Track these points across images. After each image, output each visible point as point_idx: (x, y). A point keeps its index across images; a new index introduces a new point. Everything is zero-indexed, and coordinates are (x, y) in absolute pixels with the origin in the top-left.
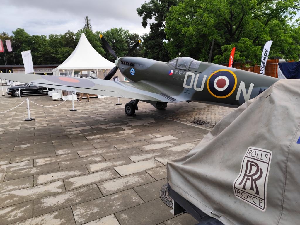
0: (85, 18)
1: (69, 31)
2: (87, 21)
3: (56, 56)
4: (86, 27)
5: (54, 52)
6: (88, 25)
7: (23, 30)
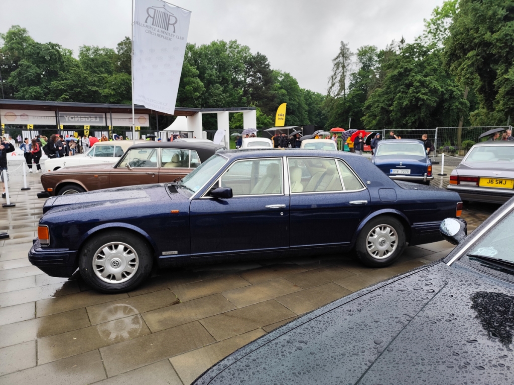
1: (128, 39)
3: (100, 91)
5: (94, 81)
7: (24, 31)
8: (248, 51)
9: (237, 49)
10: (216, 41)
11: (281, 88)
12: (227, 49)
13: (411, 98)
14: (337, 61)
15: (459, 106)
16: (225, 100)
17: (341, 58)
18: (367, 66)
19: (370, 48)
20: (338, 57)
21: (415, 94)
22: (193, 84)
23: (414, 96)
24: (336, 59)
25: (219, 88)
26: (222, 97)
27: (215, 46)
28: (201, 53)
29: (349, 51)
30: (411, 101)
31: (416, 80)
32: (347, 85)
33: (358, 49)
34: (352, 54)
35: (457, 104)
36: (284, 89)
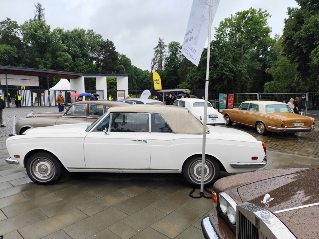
0: (37, 5)
1: (9, 19)
2: (40, 11)
4: (37, 18)
6: (40, 16)
8: (100, 38)
9: (93, 36)
10: (77, 29)
11: (120, 64)
12: (85, 35)
13: (218, 74)
14: (157, 49)
15: (245, 79)
16: (86, 70)
17: (159, 48)
18: (174, 54)
19: (176, 43)
20: (157, 47)
21: (221, 71)
22: (64, 57)
23: (221, 72)
24: (156, 48)
25: (81, 61)
26: (85, 67)
27: (77, 32)
28: (67, 36)
29: (164, 44)
30: (218, 75)
31: (220, 63)
32: (163, 65)
33: (169, 43)
34: (166, 46)
35: (244, 78)
36: (122, 64)
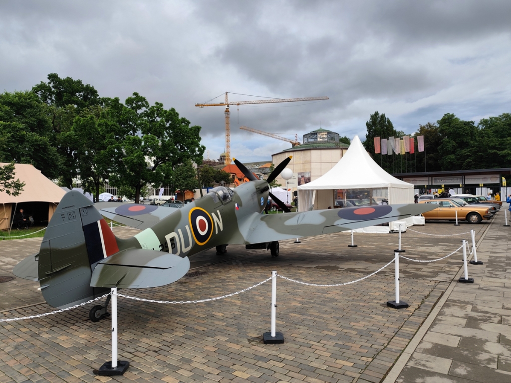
3: (499, 152)
5: (496, 145)
7: (453, 115)
